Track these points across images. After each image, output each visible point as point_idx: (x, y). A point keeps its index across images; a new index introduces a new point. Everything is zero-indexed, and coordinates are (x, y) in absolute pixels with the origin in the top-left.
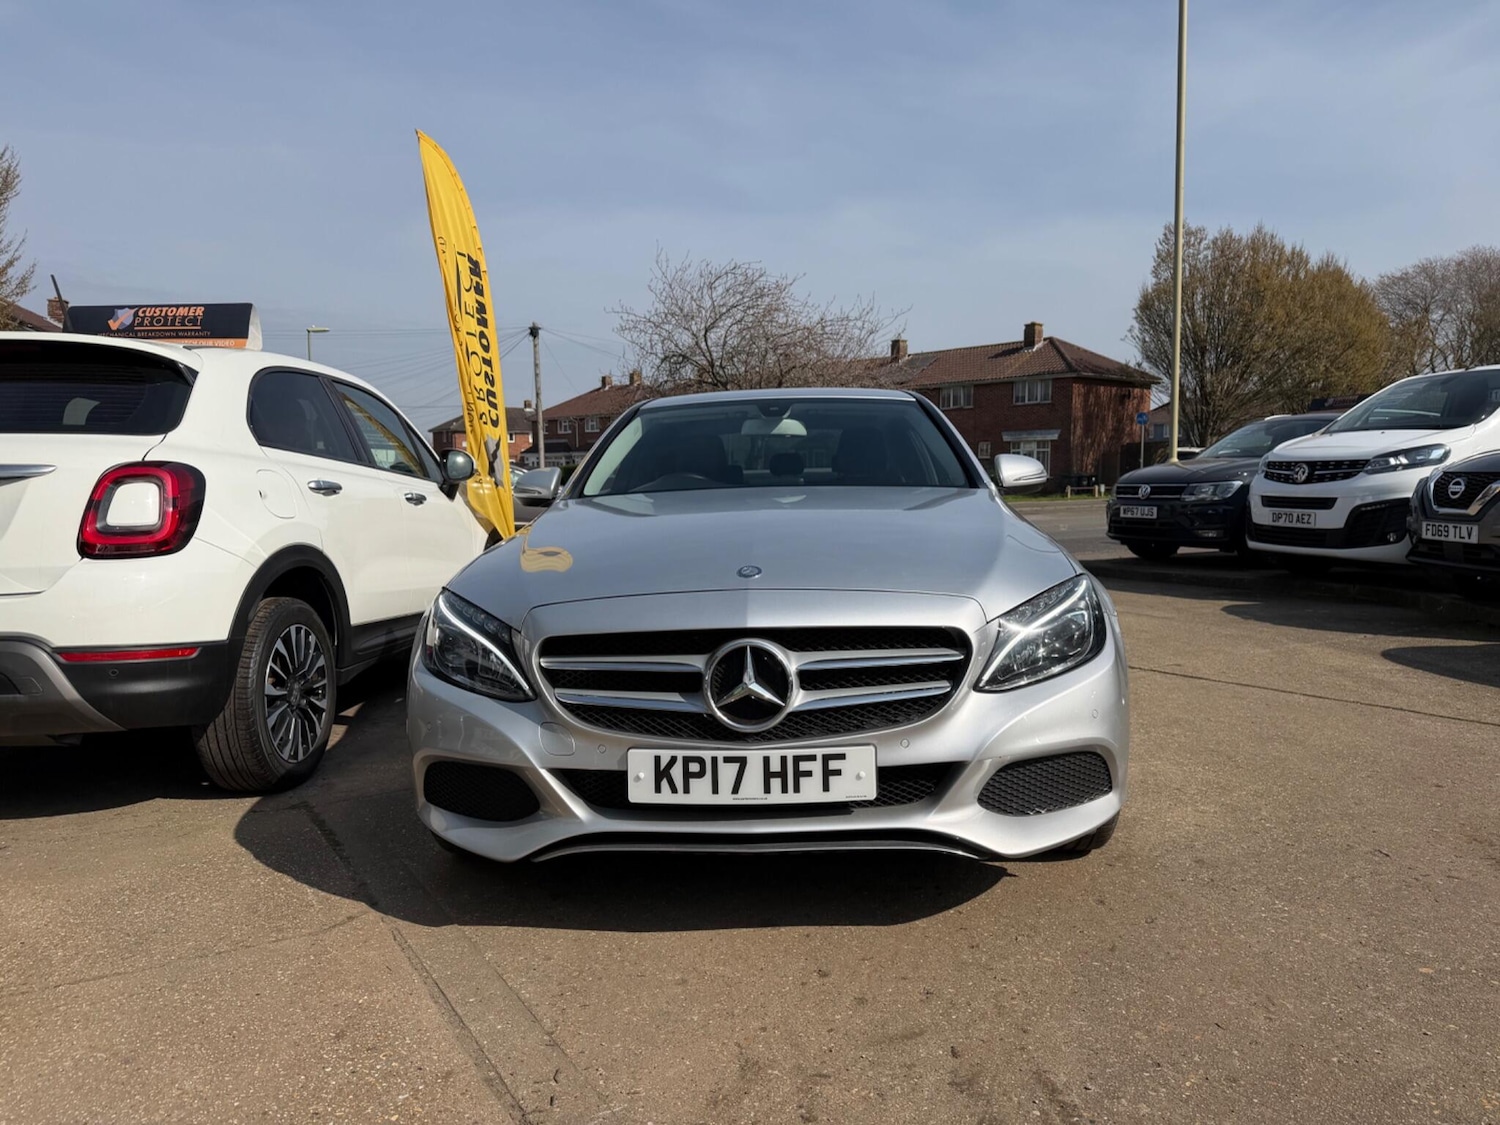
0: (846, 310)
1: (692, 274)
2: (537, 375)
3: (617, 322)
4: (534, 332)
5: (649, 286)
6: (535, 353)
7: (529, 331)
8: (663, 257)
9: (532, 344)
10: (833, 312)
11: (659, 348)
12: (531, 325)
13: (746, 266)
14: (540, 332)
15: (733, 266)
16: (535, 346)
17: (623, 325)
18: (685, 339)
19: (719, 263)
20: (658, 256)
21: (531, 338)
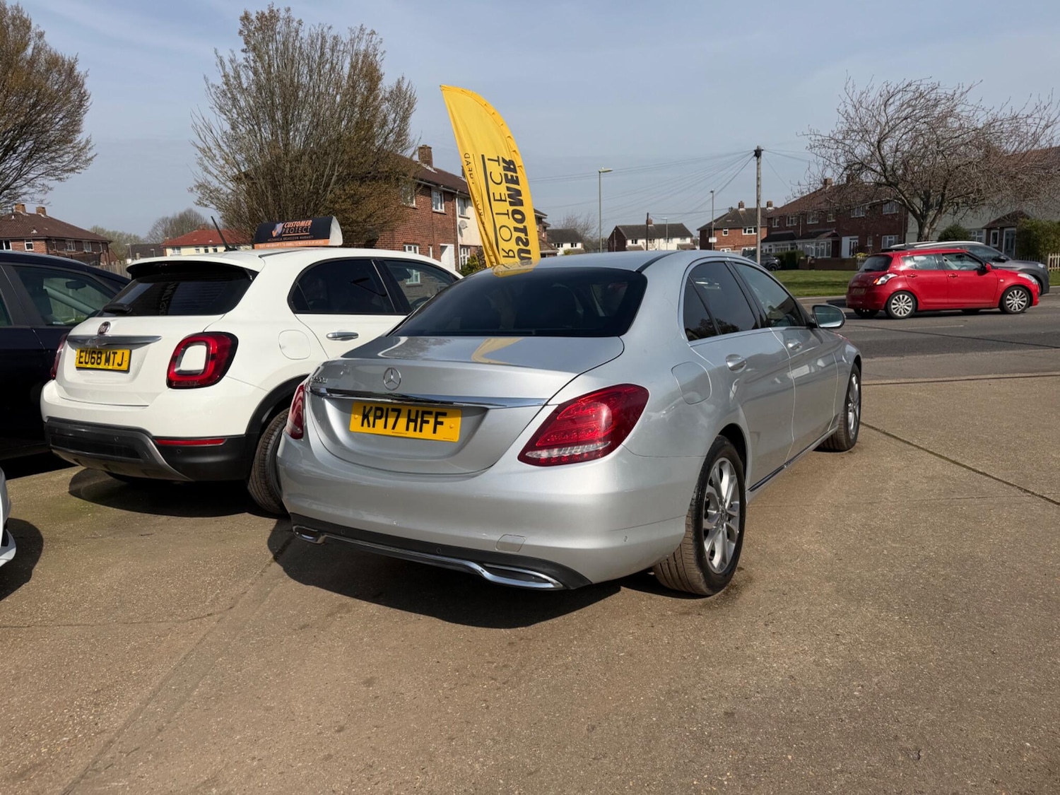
0: (1016, 110)
1: (873, 95)
2: (758, 186)
3: (808, 143)
4: (758, 153)
5: (838, 110)
6: (758, 169)
7: (754, 153)
8: (850, 84)
9: (756, 162)
10: (1006, 113)
11: (842, 159)
12: (756, 148)
13: (918, 83)
14: (763, 152)
15: (906, 83)
16: (758, 164)
17: (812, 144)
18: (862, 150)
19: (896, 81)
20: (847, 83)
21: (755, 158)
